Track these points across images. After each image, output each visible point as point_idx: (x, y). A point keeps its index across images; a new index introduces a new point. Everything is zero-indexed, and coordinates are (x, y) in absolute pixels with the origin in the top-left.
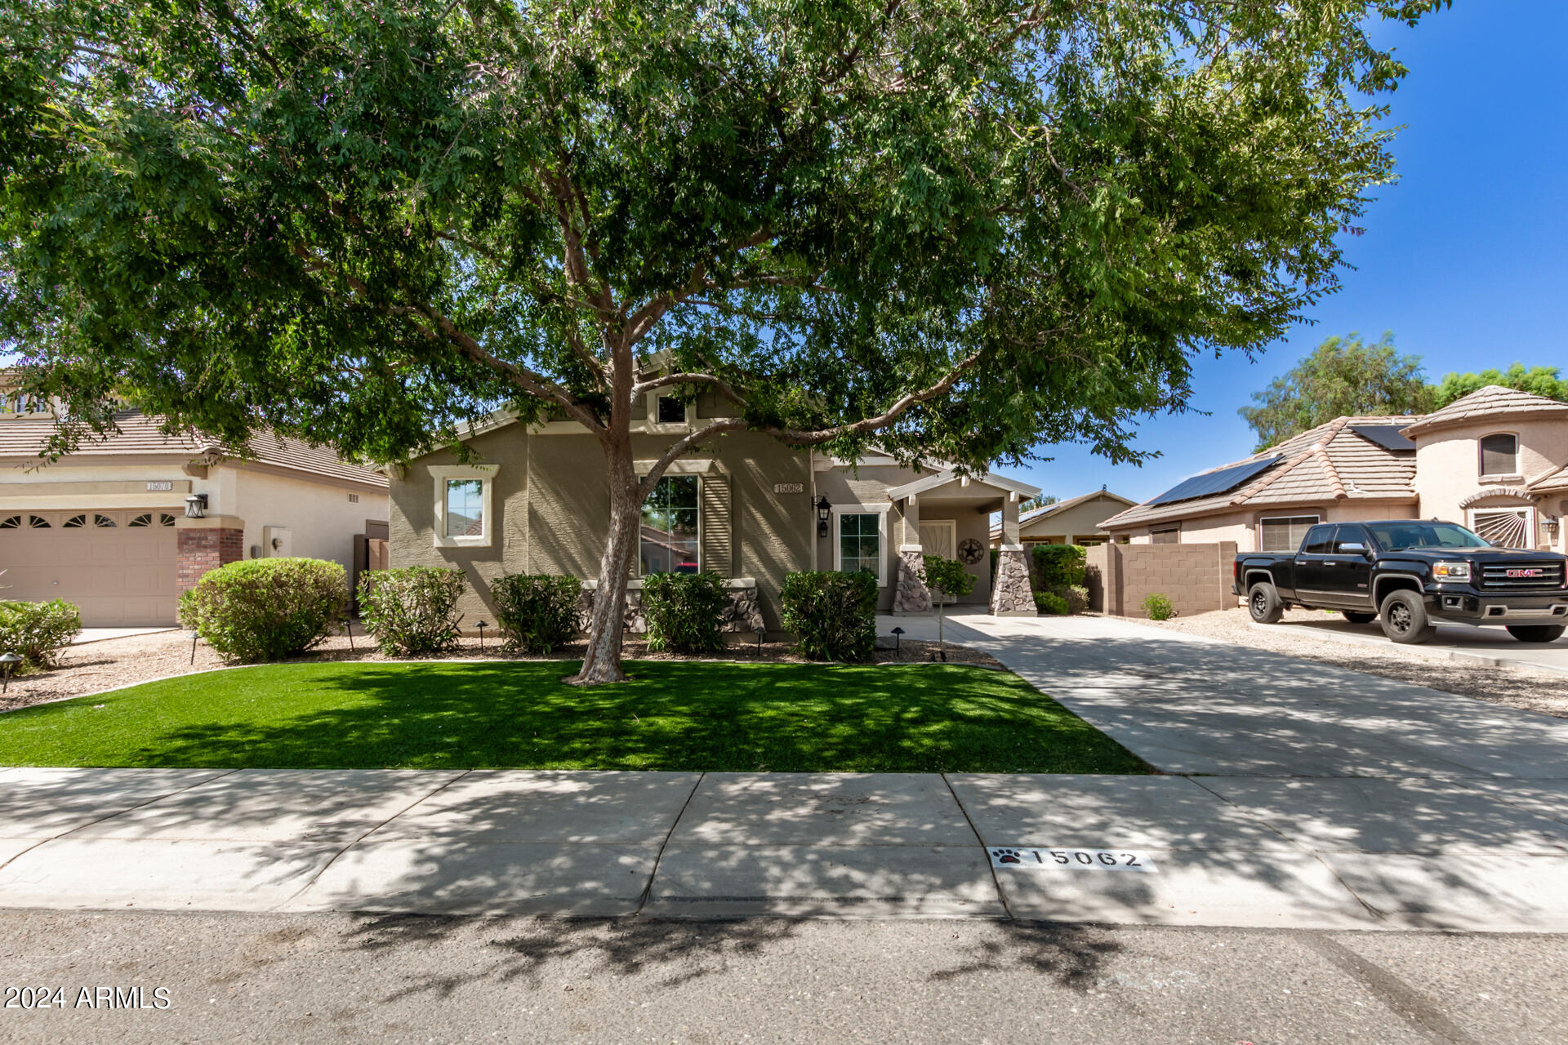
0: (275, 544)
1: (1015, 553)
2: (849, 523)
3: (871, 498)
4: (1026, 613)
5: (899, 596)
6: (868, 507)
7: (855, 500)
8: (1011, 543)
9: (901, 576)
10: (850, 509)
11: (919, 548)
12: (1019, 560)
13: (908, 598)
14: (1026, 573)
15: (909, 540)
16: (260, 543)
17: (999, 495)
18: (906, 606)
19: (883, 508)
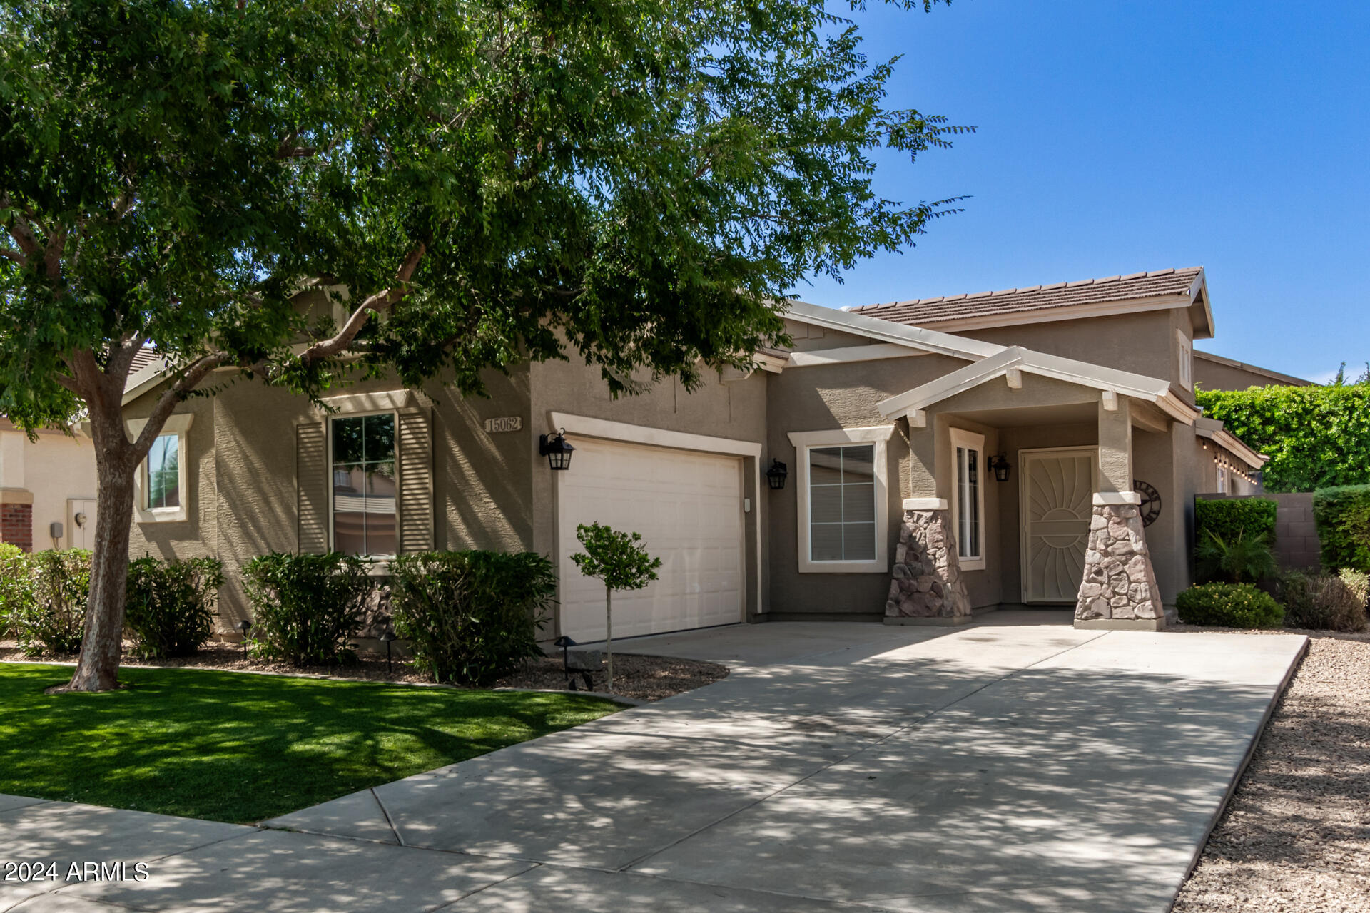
0: (77, 519)
1: (1116, 508)
2: (826, 462)
3: (860, 418)
4: (1135, 623)
5: (894, 589)
6: (854, 434)
7: (832, 423)
8: (1113, 490)
9: (901, 553)
10: (825, 439)
11: (934, 502)
12: (1124, 521)
13: (909, 592)
14: (1138, 546)
15: (921, 490)
16: (61, 518)
17: (1087, 399)
18: (907, 607)
19: (879, 434)
